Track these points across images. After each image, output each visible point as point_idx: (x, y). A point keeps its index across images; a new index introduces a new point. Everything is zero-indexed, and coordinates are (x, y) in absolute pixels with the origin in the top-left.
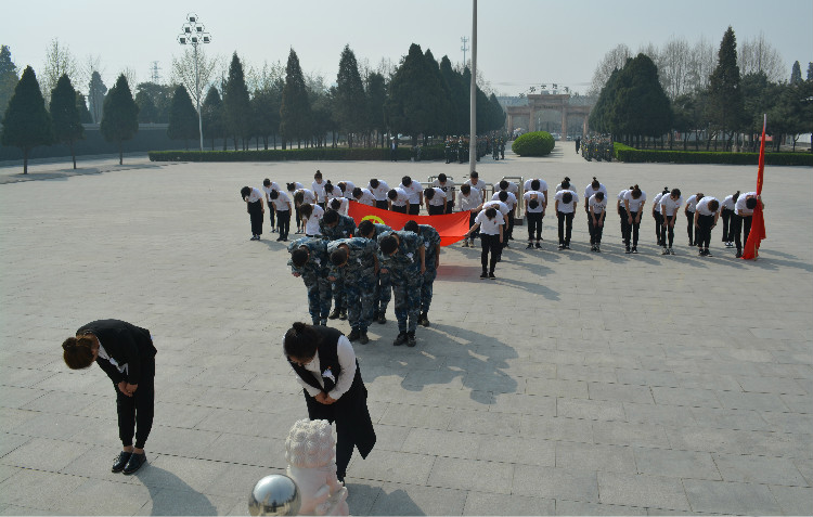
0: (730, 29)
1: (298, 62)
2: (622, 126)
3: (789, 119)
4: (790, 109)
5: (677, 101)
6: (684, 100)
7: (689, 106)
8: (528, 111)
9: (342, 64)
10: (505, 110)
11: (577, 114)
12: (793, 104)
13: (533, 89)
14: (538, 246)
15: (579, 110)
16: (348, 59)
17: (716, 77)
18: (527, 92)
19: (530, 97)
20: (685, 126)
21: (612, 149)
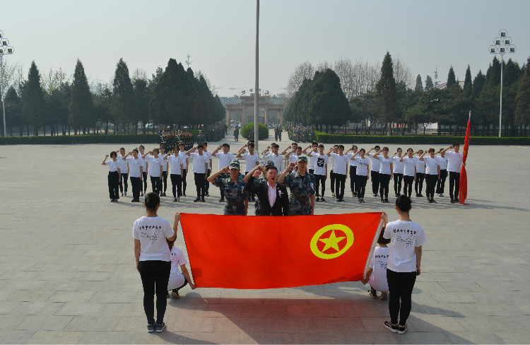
0: (388, 53)
1: (83, 69)
2: (317, 119)
3: (426, 114)
4: (426, 107)
5: (352, 101)
6: (356, 100)
7: (360, 104)
8: (240, 107)
9: (117, 72)
10: (225, 106)
11: (276, 110)
12: (428, 103)
13: (244, 92)
14: (323, 200)
15: (277, 107)
16: (122, 69)
17: (380, 85)
18: (240, 94)
19: (242, 98)
20: (357, 118)
21: (313, 134)
